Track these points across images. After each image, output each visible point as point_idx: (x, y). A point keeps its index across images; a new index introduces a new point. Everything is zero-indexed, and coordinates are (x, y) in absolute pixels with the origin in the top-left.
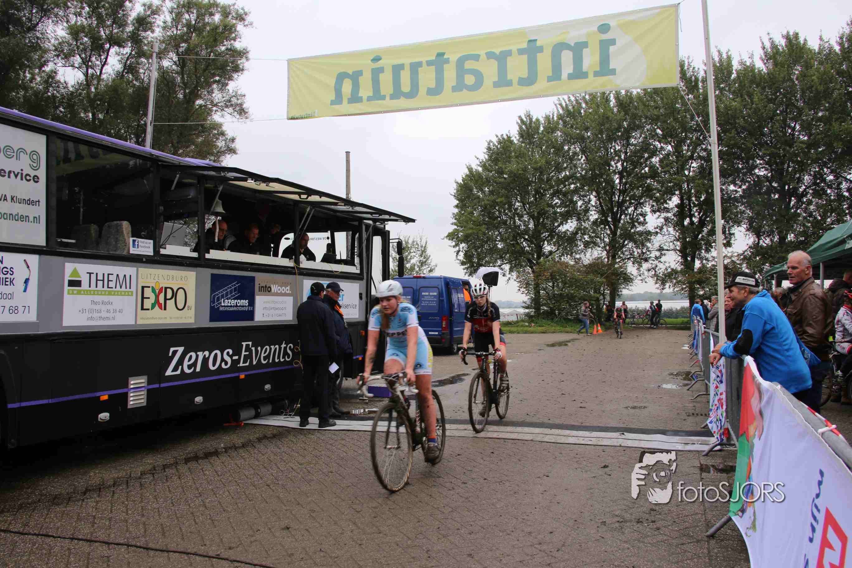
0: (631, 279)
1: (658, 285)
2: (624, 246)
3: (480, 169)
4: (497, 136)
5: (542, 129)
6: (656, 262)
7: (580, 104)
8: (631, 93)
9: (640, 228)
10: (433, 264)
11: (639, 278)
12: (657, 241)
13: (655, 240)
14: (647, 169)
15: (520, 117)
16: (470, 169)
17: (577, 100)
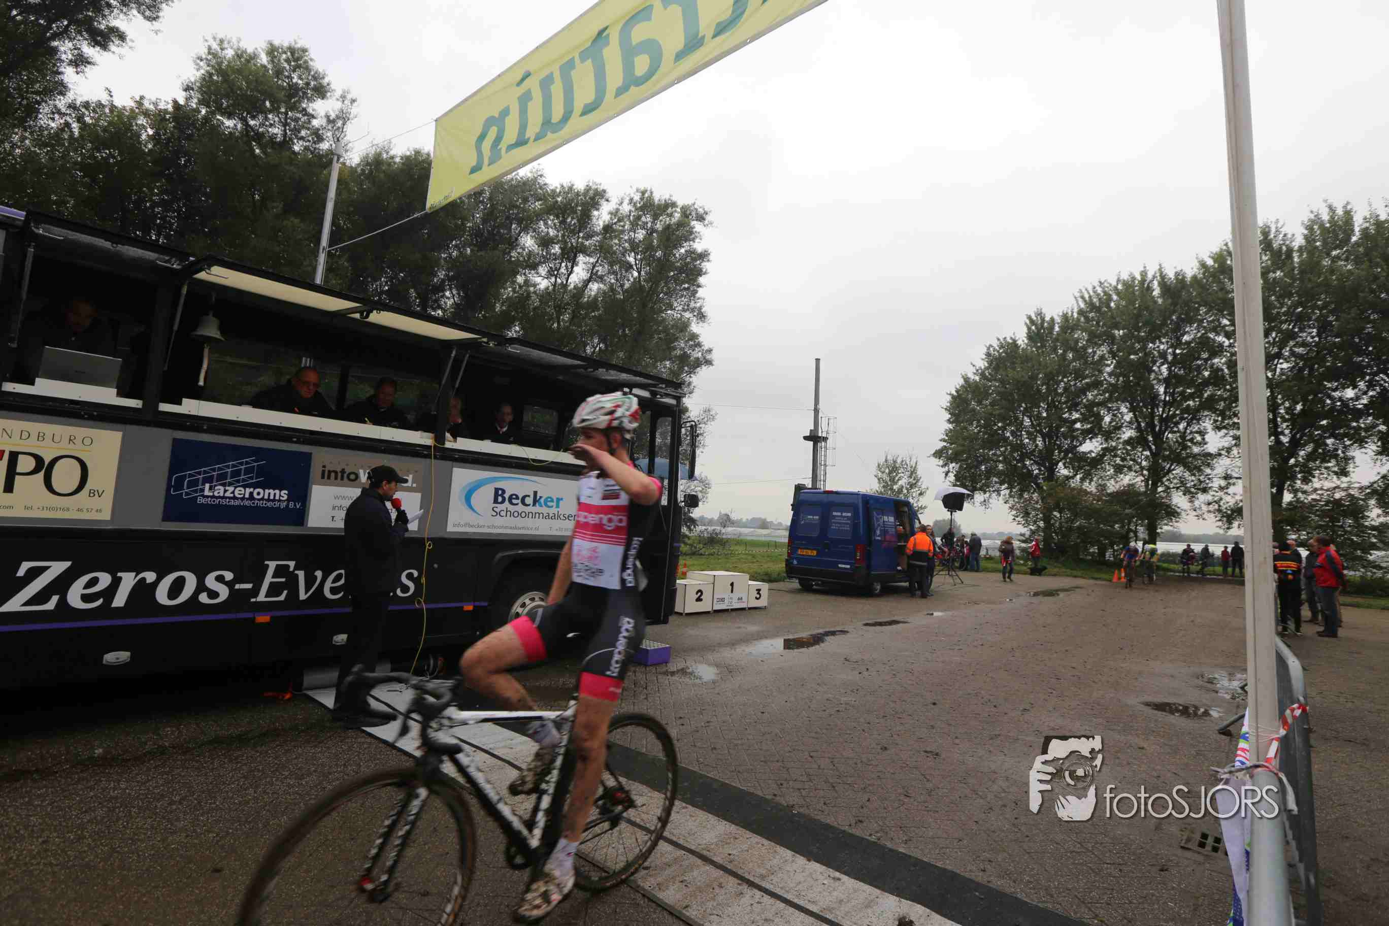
0: (1179, 514)
1: (1220, 523)
2: (1170, 471)
3: (977, 378)
4: (998, 339)
5: (1057, 329)
6: (1220, 494)
7: (1110, 295)
8: (1184, 277)
9: (1196, 450)
10: (923, 487)
11: (1195, 513)
12: (1222, 465)
13: (1216, 465)
14: (1206, 374)
15: (1030, 318)
16: (966, 379)
17: (1105, 293)
